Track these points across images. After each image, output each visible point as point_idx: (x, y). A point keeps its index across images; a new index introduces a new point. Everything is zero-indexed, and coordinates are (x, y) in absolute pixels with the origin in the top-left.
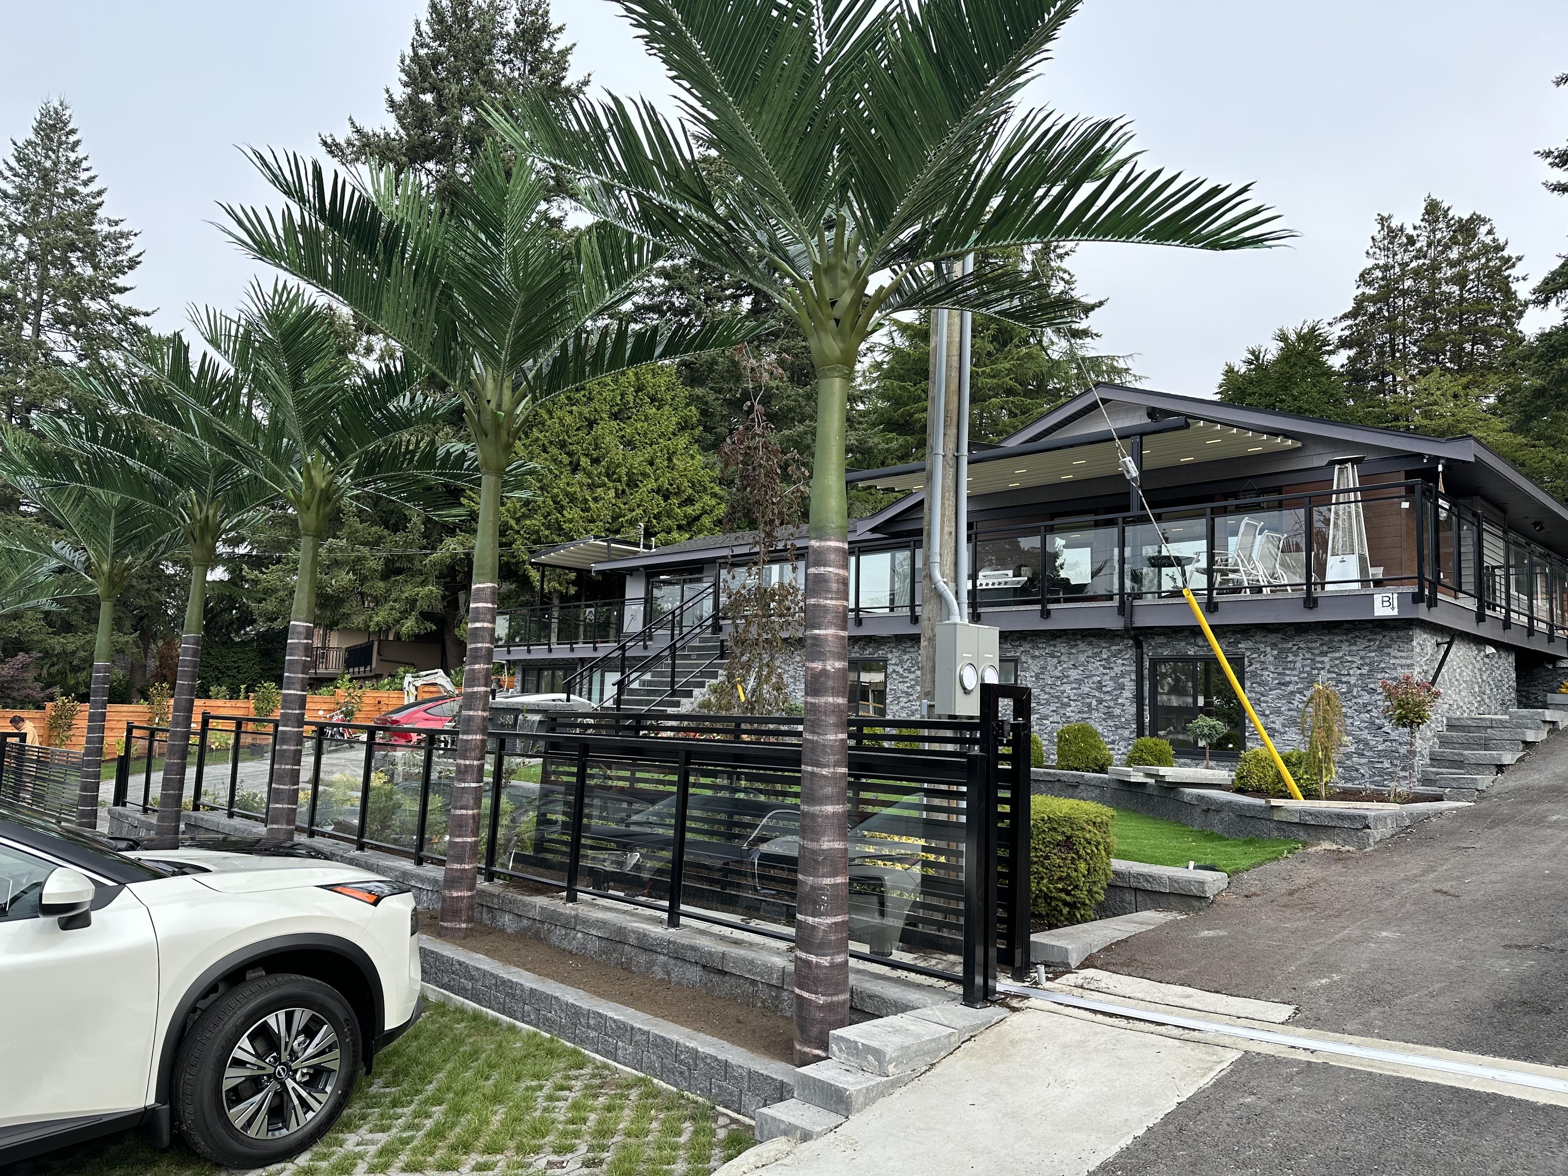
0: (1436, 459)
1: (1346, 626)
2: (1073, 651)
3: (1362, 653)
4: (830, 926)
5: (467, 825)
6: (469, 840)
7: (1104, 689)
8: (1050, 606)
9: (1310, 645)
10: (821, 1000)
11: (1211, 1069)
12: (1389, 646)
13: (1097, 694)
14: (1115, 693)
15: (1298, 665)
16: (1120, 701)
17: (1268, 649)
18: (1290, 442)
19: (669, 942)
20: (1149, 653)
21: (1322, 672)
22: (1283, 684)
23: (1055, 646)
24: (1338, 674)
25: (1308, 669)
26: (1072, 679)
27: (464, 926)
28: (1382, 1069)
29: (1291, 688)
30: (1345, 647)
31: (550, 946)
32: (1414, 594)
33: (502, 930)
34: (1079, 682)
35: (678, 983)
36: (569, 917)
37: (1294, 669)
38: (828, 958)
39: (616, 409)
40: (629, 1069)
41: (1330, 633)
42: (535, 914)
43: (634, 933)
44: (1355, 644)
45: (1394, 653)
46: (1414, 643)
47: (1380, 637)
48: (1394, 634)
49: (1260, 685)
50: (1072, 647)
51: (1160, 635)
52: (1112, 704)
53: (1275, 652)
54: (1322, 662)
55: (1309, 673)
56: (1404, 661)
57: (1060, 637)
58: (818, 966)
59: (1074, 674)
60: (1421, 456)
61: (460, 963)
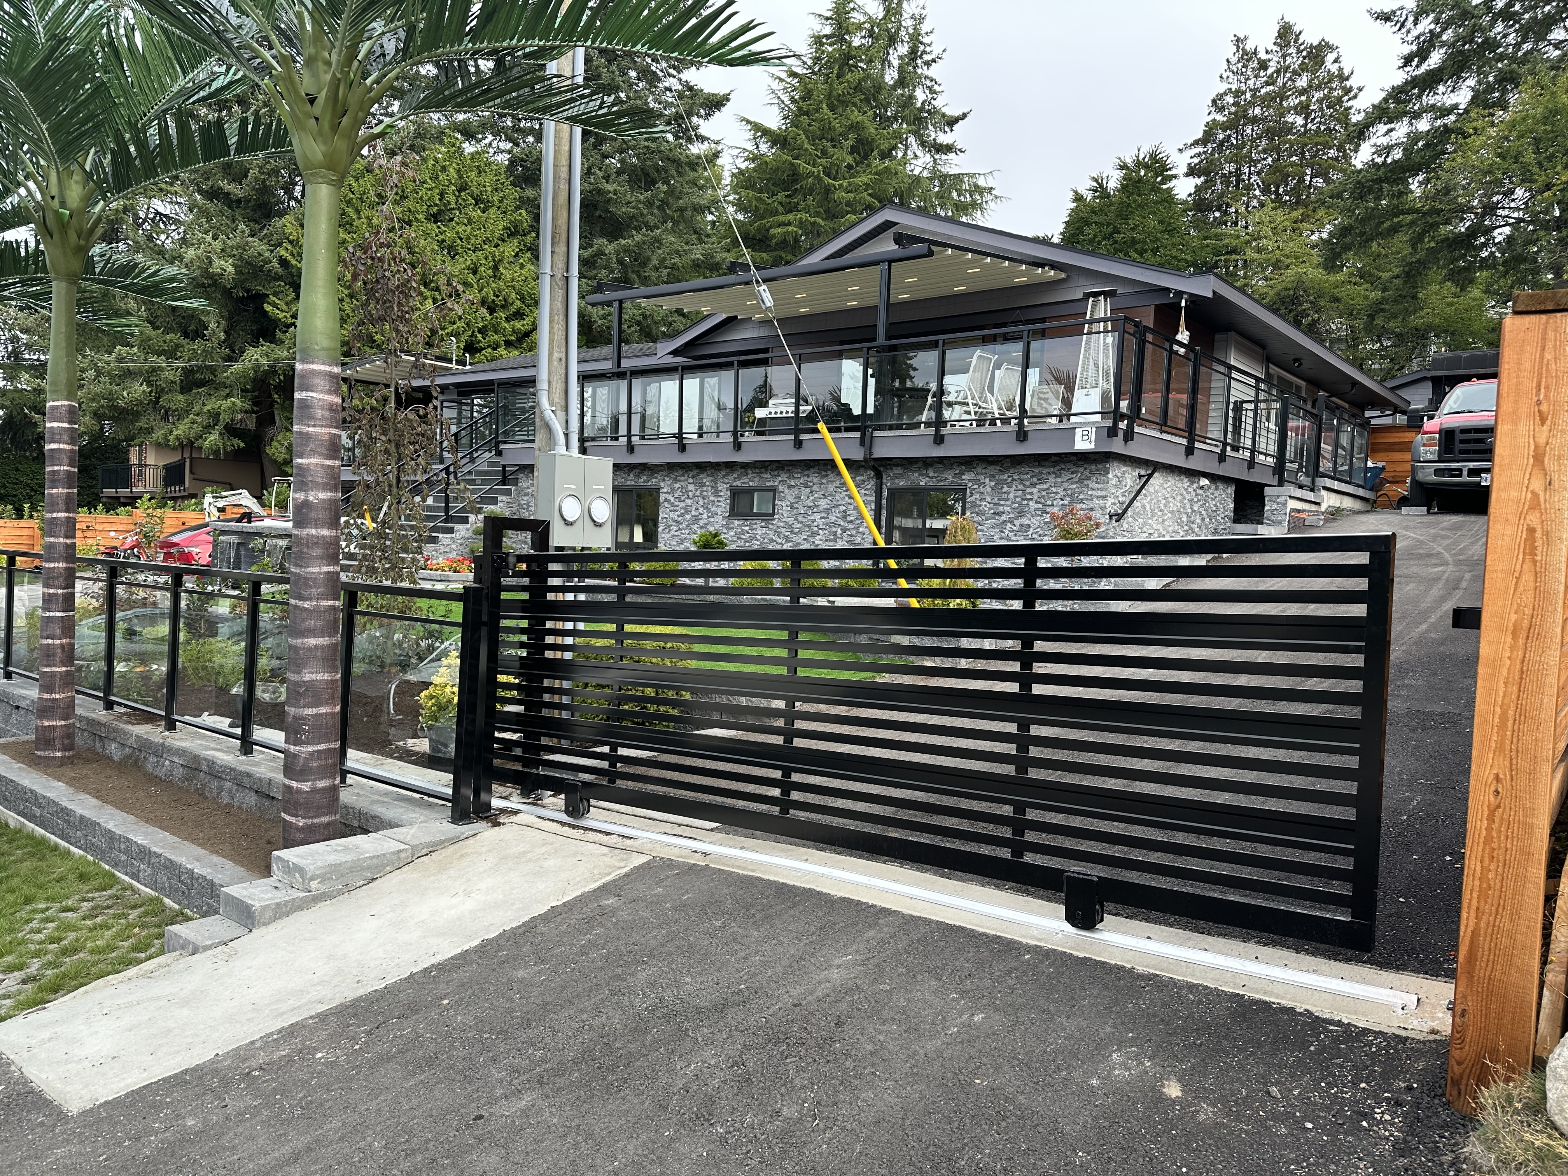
0: (1179, 294)
1: (1054, 458)
2: (824, 481)
3: (1065, 485)
4: (311, 754)
5: (54, 655)
6: (58, 669)
7: (849, 518)
8: (803, 437)
9: (1023, 477)
10: (301, 822)
11: (610, 874)
12: (1089, 479)
13: (842, 523)
14: (858, 522)
15: (1011, 496)
16: (861, 530)
17: (987, 480)
18: (1052, 273)
19: (231, 769)
20: (887, 483)
21: (1031, 503)
22: (998, 514)
23: (808, 476)
24: (1044, 505)
25: (1019, 499)
26: (821, 508)
27: (59, 754)
28: (745, 869)
29: (1004, 518)
30: (1052, 479)
31: (146, 774)
32: (1109, 428)
33: (109, 758)
34: (828, 511)
35: (240, 808)
36: (157, 744)
37: (1007, 500)
38: (309, 784)
39: (435, 209)
40: (147, 890)
41: (1040, 465)
42: (132, 742)
43: (206, 760)
44: (1060, 476)
45: (1093, 485)
46: (1110, 476)
47: (1081, 470)
48: (1093, 467)
49: (978, 514)
50: (823, 477)
51: (897, 466)
52: (854, 532)
53: (993, 484)
54: (1031, 493)
55: (1020, 504)
56: (1099, 493)
57: (813, 467)
58: (299, 791)
59: (823, 504)
60: (1168, 290)
61: (32, 791)
